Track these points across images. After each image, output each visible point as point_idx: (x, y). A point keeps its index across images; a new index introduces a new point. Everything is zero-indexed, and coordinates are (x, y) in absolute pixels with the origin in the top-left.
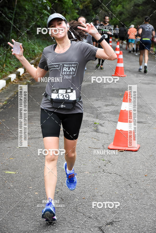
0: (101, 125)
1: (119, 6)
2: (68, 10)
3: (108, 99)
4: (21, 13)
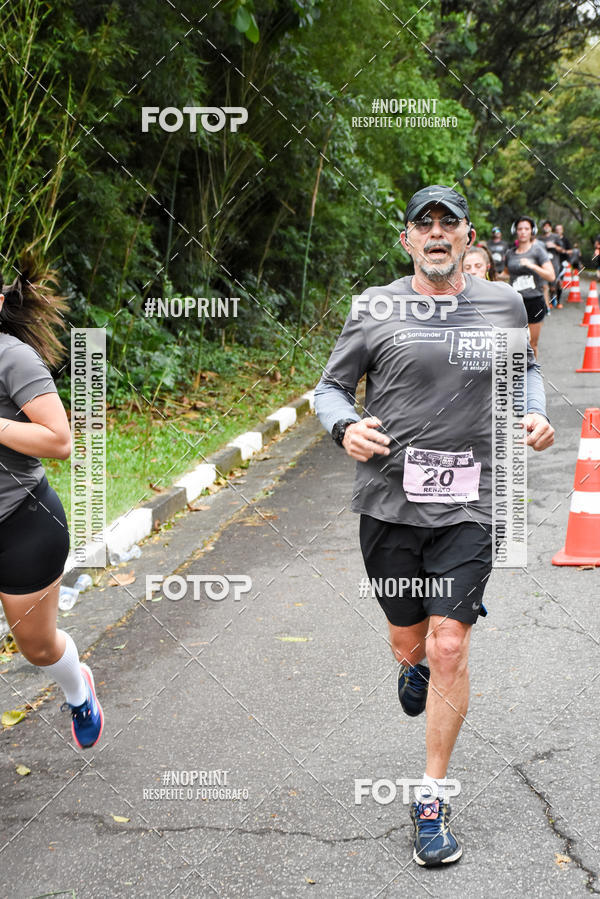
0: (537, 503)
3: (562, 434)
4: (330, 235)
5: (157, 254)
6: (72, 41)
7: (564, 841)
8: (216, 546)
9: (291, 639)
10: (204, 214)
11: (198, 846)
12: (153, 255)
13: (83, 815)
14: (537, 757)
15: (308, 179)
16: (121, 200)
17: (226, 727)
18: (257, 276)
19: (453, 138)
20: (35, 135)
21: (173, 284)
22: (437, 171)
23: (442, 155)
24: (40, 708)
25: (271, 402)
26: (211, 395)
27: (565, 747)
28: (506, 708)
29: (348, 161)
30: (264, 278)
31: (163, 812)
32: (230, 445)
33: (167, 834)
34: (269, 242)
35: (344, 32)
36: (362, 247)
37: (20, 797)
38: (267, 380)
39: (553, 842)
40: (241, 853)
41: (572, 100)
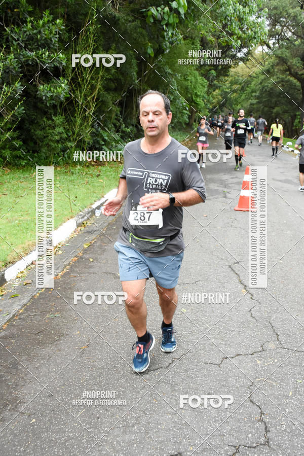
0: (228, 193)
1: (239, 105)
2: (202, 110)
5: (121, 116)
12: (119, 117)
13: (109, 273)
16: (112, 100)
20: (90, 81)
21: (125, 125)
22: (197, 97)
23: (199, 92)
24: (94, 243)
35: (175, 56)
37: (92, 267)
41: (233, 80)
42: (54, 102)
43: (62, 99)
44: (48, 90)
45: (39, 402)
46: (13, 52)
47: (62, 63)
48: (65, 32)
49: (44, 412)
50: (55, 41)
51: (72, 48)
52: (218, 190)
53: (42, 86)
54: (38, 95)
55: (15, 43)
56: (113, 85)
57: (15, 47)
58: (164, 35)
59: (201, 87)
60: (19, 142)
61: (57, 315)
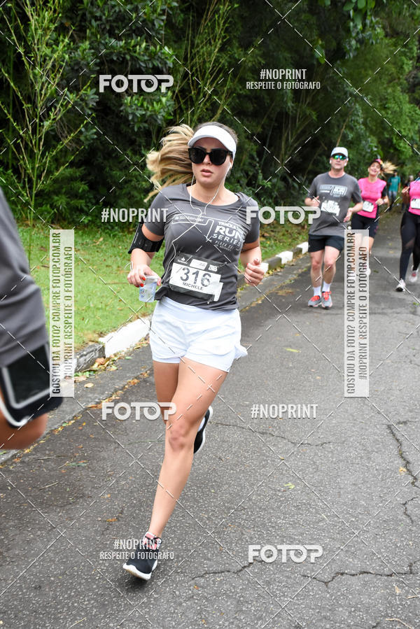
5: (258, 160)
6: (235, 53)
7: (405, 462)
8: (263, 301)
9: (291, 350)
10: (283, 143)
11: (233, 434)
12: (256, 160)
14: (399, 423)
15: (337, 133)
17: (254, 384)
18: (303, 177)
19: (412, 124)
20: (210, 95)
21: (263, 176)
22: (400, 139)
23: (405, 131)
25: (300, 239)
26: (272, 231)
27: (413, 420)
28: (389, 398)
29: (358, 127)
30: (307, 179)
31: (219, 416)
32: (277, 256)
33: (220, 426)
34: (312, 162)
35: (367, 64)
36: (357, 170)
38: (300, 228)
39: (400, 461)
40: (252, 440)
42: (146, 125)
43: (160, 122)
44: (139, 105)
45: (17, 595)
46: (90, 38)
47: (166, 63)
48: (178, 11)
49: (21, 611)
50: (161, 26)
51: (188, 40)
52: (404, 299)
53: (129, 98)
54: (121, 111)
55: (94, 23)
56: (250, 107)
57: (94, 30)
58: (349, 27)
59: (409, 121)
60: (83, 186)
61: (82, 463)
